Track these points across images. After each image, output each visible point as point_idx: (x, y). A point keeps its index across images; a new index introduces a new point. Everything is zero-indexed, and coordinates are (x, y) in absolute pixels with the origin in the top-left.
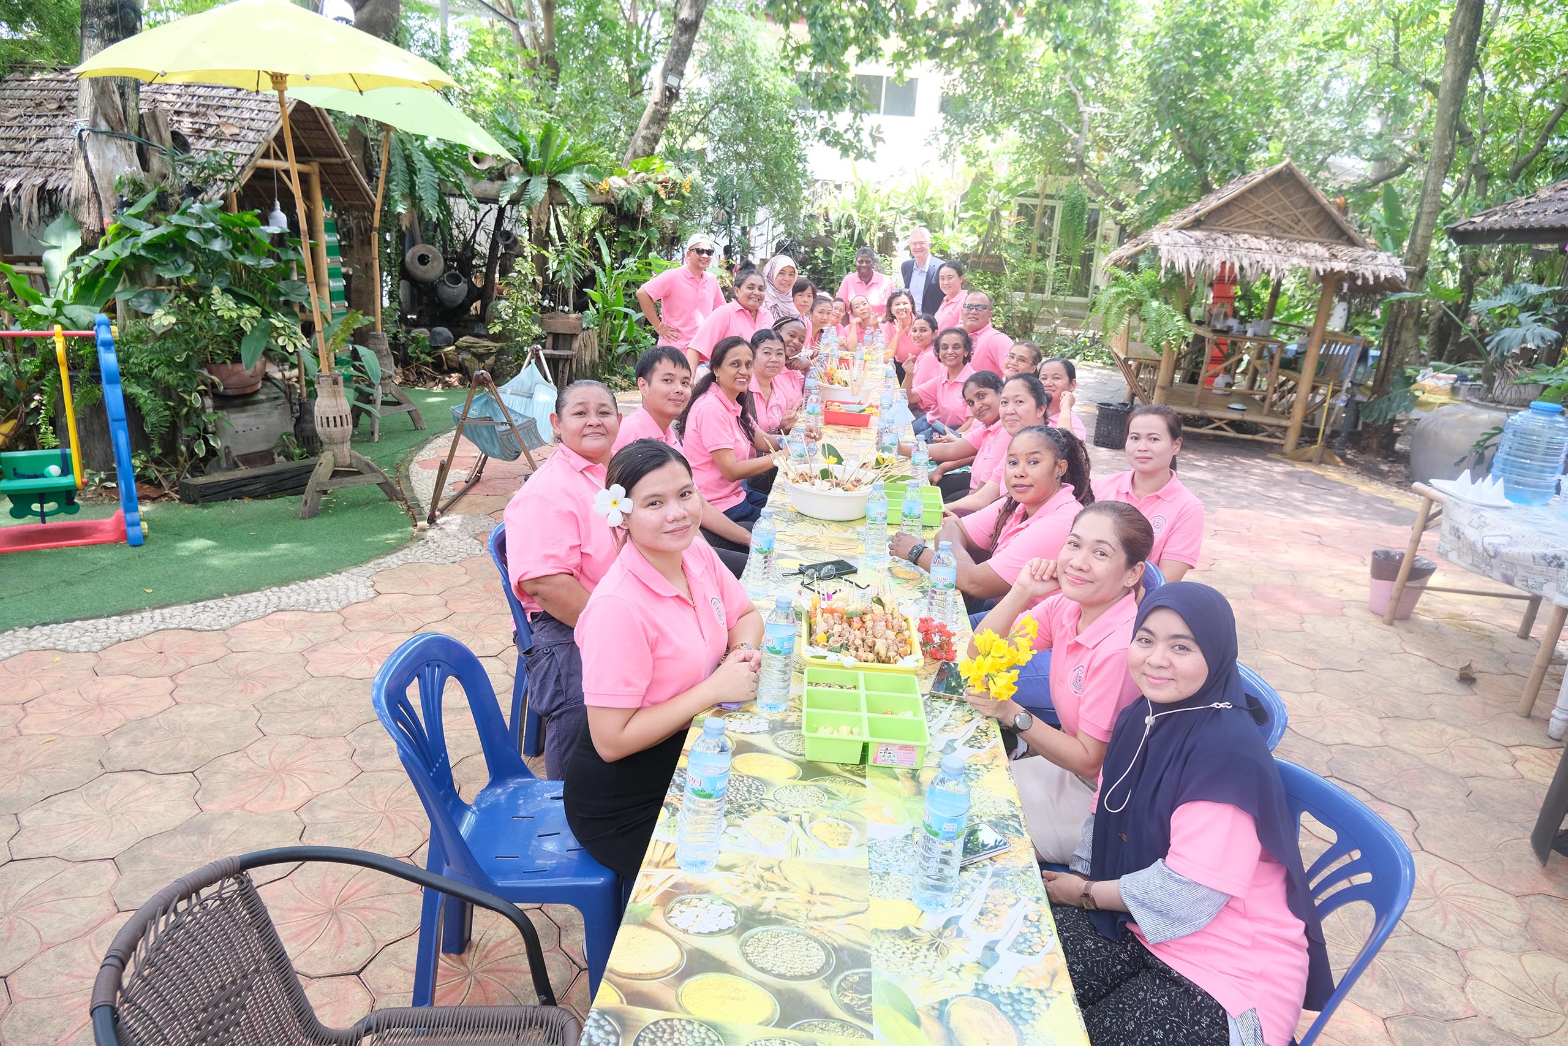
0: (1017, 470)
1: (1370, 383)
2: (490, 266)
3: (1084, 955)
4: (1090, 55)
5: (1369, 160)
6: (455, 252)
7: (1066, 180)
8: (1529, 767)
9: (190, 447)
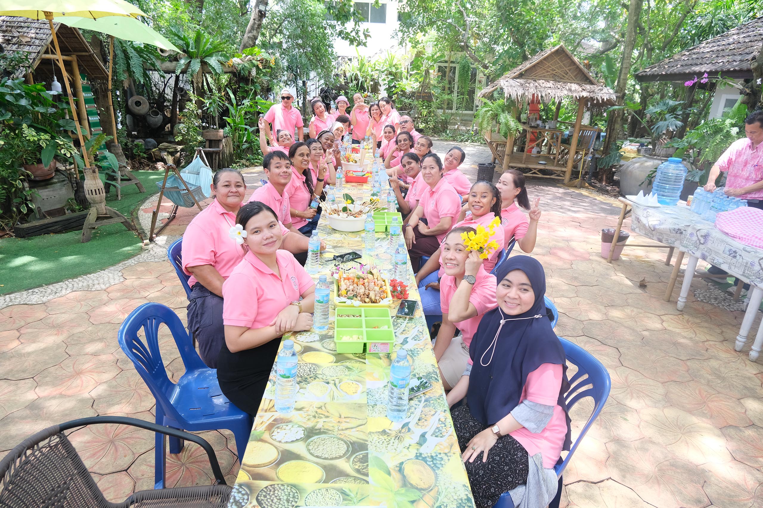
1: (602, 149)
2: (174, 106)
5: (600, 41)
6: (154, 99)
7: (460, 54)
8: (669, 325)
9: (18, 209)
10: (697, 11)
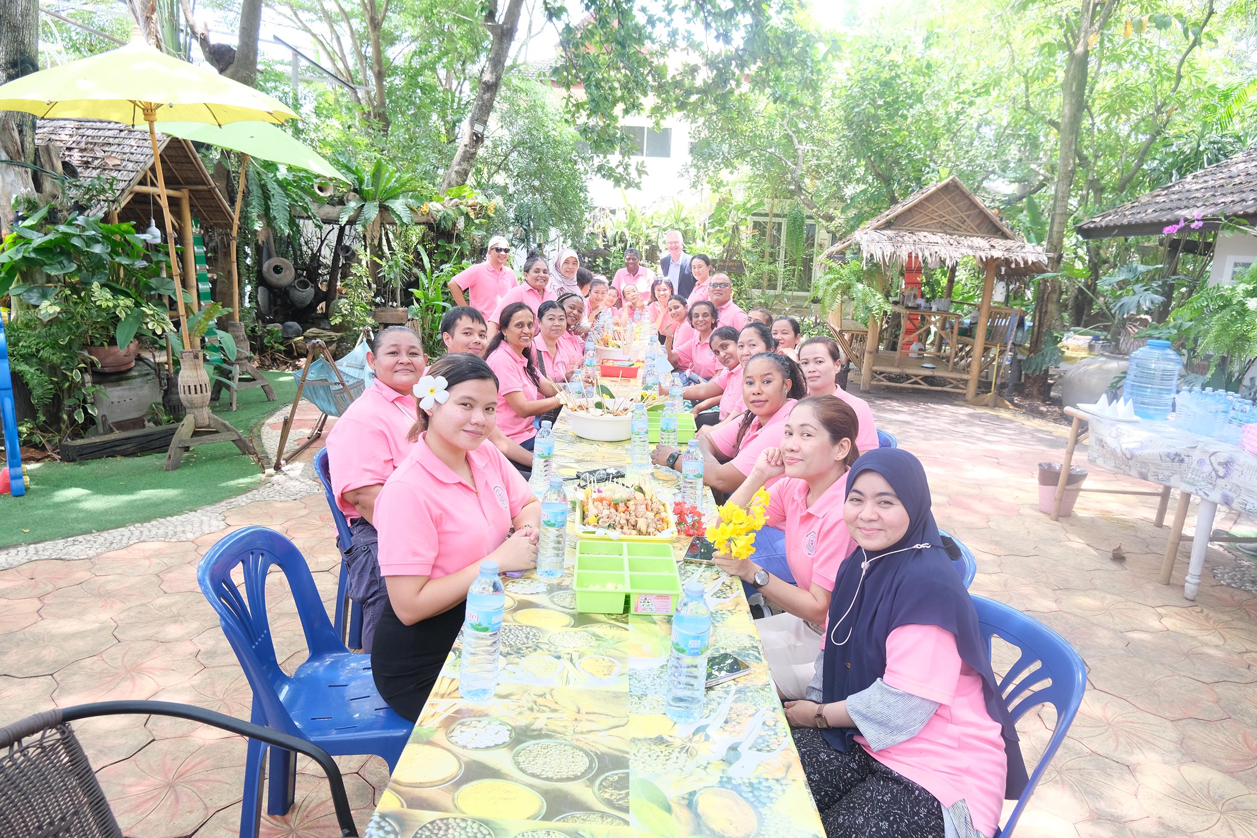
0: (755, 389)
1: (1027, 345)
2: (333, 273)
3: (820, 766)
4: (802, 105)
5: (1014, 182)
6: (304, 263)
7: (789, 201)
8: (1172, 623)
9: (70, 416)
10: (1172, 132)
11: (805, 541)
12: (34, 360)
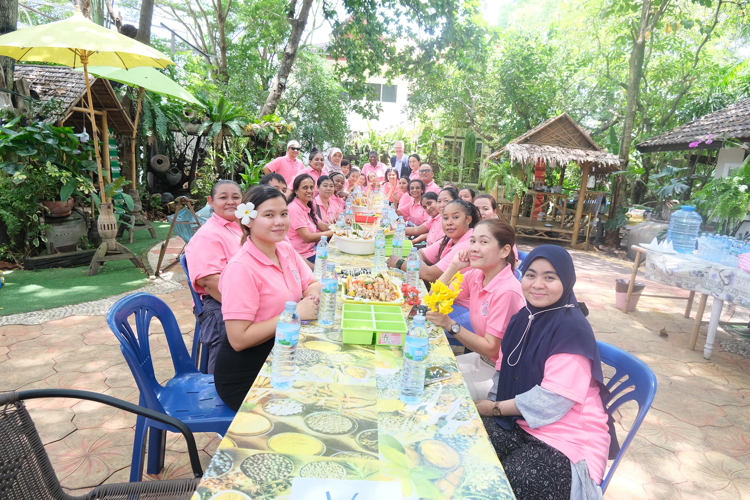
0: (448, 222)
1: (607, 215)
2: (193, 165)
4: (475, 72)
6: (176, 158)
7: (466, 129)
8: (697, 371)
9: (31, 242)
10: (692, 92)
11: (482, 308)
12: (9, 208)
